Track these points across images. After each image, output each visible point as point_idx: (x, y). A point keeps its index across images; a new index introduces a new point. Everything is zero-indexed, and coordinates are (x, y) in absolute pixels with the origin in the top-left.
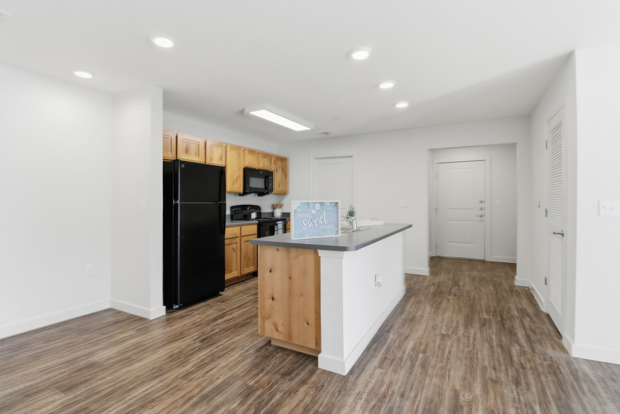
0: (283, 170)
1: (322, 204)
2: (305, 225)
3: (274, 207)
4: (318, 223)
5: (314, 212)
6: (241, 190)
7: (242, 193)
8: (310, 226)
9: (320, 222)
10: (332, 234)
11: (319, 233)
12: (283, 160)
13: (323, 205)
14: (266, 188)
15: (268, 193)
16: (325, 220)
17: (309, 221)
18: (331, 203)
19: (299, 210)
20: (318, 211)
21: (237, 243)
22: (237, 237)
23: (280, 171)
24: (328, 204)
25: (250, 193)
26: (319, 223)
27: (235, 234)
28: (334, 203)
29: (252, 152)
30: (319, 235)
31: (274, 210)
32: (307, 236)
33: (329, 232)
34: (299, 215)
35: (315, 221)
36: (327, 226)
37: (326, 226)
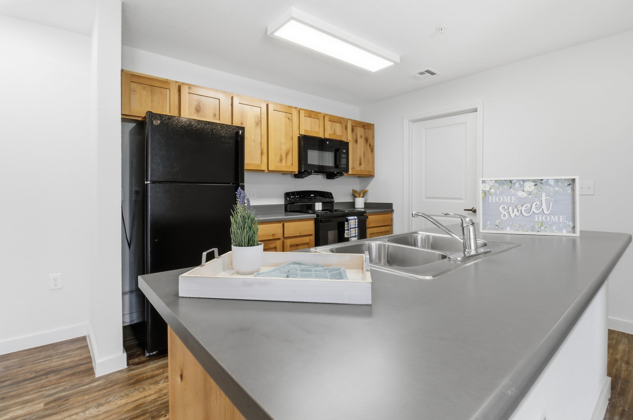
0: (366, 140)
1: (538, 183)
2: (504, 212)
3: (355, 194)
4: (529, 210)
5: (520, 194)
6: (296, 169)
7: (297, 173)
8: (513, 215)
9: (534, 209)
10: (560, 230)
11: (532, 227)
12: (368, 127)
13: (541, 183)
14: (336, 166)
15: (341, 174)
16: (544, 207)
17: (511, 209)
18: (557, 181)
19: (493, 191)
20: (530, 193)
21: (276, 248)
22: (279, 239)
23: (361, 141)
24: (552, 183)
25: (310, 174)
26: (531, 212)
27: (273, 235)
28: (568, 180)
29: (311, 114)
30: (532, 230)
31: (354, 200)
32: (508, 229)
33: (554, 228)
34: (492, 198)
35: (523, 208)
36: (550, 217)
37: (546, 218)
